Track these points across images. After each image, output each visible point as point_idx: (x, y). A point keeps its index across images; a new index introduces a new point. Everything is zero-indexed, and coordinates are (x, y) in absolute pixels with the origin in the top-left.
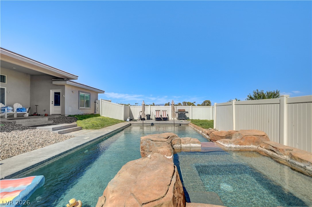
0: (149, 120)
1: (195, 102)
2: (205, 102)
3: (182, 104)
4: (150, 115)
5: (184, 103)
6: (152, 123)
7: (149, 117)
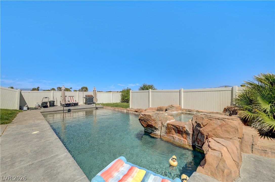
0: (53, 106)
1: (71, 88)
2: (82, 88)
3: (56, 89)
4: (54, 102)
5: (59, 89)
6: (69, 109)
7: (54, 104)
